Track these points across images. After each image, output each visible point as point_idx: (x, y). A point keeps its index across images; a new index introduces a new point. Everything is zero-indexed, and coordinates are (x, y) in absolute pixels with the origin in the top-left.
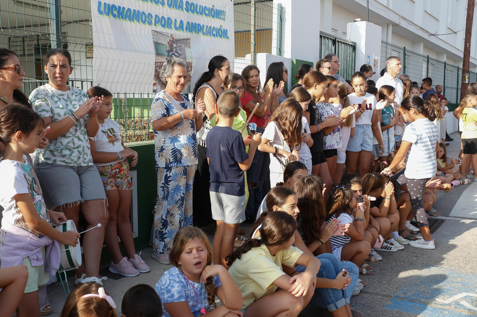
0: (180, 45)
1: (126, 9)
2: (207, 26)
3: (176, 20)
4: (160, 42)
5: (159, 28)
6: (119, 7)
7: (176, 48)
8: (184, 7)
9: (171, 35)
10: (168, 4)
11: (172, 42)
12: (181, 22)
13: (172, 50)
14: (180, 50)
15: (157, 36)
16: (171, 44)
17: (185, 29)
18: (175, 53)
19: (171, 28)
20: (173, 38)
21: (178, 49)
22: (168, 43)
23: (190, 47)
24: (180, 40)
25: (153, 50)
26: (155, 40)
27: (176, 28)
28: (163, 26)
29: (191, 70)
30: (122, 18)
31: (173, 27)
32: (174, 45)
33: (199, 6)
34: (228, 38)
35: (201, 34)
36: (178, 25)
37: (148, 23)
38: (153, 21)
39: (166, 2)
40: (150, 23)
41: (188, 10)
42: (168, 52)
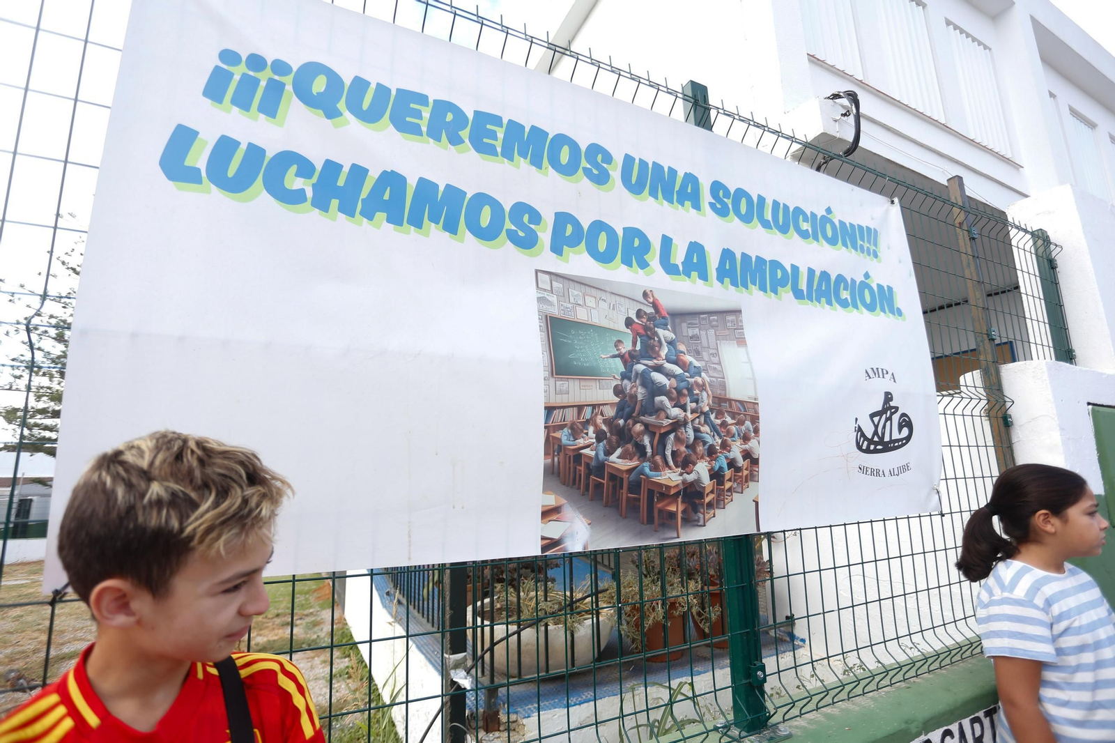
0: (691, 332)
1: (374, 174)
2: (811, 272)
3: (667, 242)
4: (582, 315)
5: (579, 263)
6: (332, 168)
7: (671, 343)
8: (706, 197)
9: (645, 295)
10: (625, 181)
11: (650, 318)
12: (696, 249)
13: (649, 351)
14: (697, 354)
15: (564, 296)
16: (646, 328)
17: (712, 274)
18: (668, 366)
19: (644, 265)
20: (655, 305)
21: (682, 347)
22: (629, 322)
23: (741, 341)
24: (692, 314)
26: (555, 311)
27: (670, 269)
28: (604, 258)
29: (756, 431)
30: (348, 210)
31: (654, 259)
32: (661, 332)
33: (769, 203)
34: (900, 313)
35: (786, 294)
36: (678, 257)
37: (512, 237)
38: (545, 235)
39: (615, 173)
40: (527, 242)
41: (722, 212)
42: (629, 360)
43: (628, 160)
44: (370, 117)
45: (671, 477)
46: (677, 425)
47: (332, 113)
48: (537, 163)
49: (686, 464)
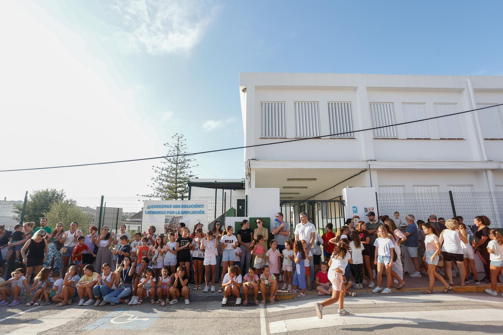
0: (177, 219)
3: (176, 211)
4: (168, 219)
5: (169, 215)
10: (173, 207)
12: (179, 212)
15: (167, 217)
17: (180, 213)
20: (174, 217)
23: (182, 219)
24: (177, 217)
25: (164, 221)
27: (176, 214)
31: (175, 213)
33: (188, 205)
34: (204, 213)
35: (189, 214)
36: (177, 213)
37: (164, 214)
38: (166, 213)
39: (172, 207)
40: (165, 214)
41: (182, 207)
42: (171, 221)
43: (173, 205)
44: (155, 208)
45: (174, 229)
46: (174, 226)
47: (153, 208)
48: (166, 208)
49: (175, 228)
